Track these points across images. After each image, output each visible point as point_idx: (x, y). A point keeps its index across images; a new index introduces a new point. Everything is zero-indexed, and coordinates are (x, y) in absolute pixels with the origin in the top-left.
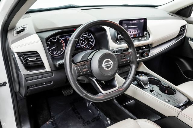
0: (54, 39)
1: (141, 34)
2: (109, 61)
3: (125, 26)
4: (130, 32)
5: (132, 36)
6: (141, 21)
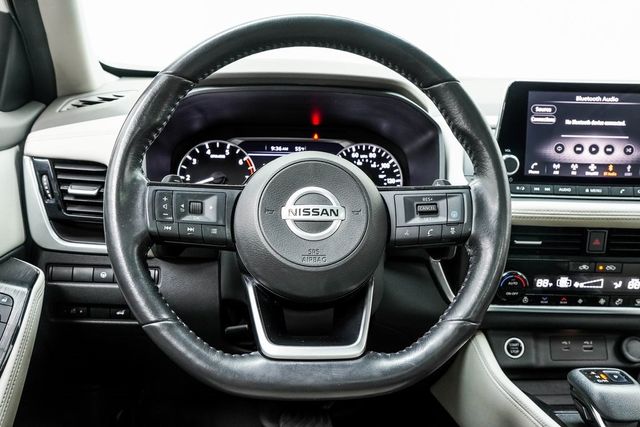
0: (215, 150)
3: (542, 115)
4: (579, 148)
5: (588, 174)
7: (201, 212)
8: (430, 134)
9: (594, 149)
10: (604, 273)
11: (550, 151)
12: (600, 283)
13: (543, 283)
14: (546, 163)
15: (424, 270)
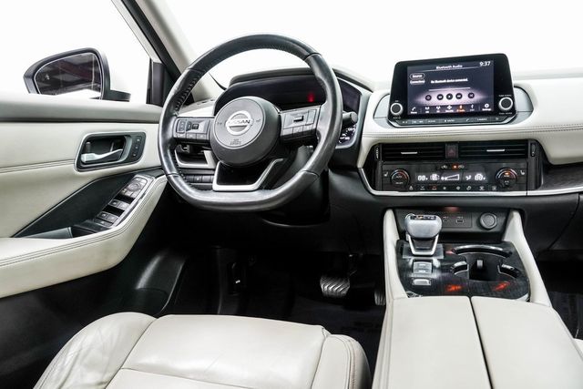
1: (487, 105)
3: (416, 79)
4: (440, 97)
5: (447, 111)
6: (481, 64)
7: (197, 127)
9: (450, 96)
10: (458, 170)
11: (422, 100)
12: (458, 177)
13: (422, 178)
14: (421, 107)
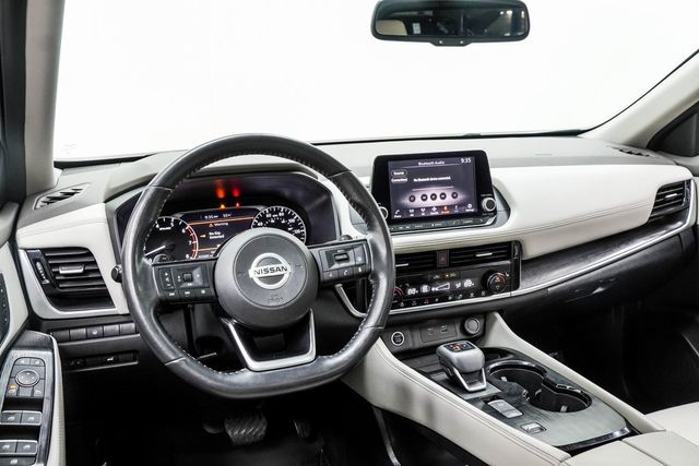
0: (162, 224)
1: (470, 206)
2: (277, 262)
3: (398, 177)
4: (424, 198)
5: (432, 214)
6: (463, 160)
7: (191, 280)
8: (324, 197)
9: (434, 197)
10: (450, 279)
11: (406, 201)
12: (446, 287)
13: (412, 291)
14: (405, 209)
15: (331, 294)
